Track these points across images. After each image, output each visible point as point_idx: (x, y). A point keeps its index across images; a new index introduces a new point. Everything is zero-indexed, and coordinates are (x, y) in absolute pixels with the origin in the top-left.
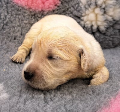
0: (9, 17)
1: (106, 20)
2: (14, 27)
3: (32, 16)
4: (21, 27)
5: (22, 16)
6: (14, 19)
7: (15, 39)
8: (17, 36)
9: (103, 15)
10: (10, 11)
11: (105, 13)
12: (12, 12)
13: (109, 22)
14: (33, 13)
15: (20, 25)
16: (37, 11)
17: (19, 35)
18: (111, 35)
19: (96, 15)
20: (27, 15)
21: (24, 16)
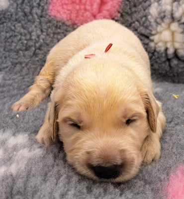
6: (51, 41)
12: (47, 30)
19: (173, 33)
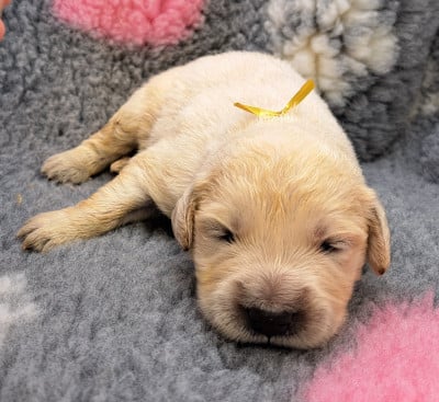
0: (43, 63)
1: (347, 74)
2: (57, 96)
3: (115, 60)
4: (80, 94)
5: (84, 61)
6: (58, 72)
7: (61, 133)
8: (67, 124)
9: (336, 57)
10: (46, 46)
11: (344, 50)
12: (51, 49)
13: (355, 80)
14: (117, 53)
15: (77, 90)
16: (130, 46)
17: (72, 121)
18: (363, 120)
19: (317, 58)
20: (98, 59)
21: (90, 62)
